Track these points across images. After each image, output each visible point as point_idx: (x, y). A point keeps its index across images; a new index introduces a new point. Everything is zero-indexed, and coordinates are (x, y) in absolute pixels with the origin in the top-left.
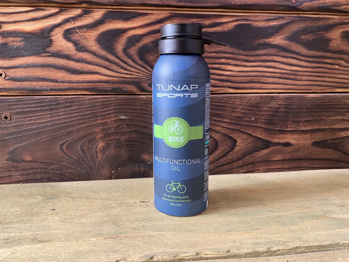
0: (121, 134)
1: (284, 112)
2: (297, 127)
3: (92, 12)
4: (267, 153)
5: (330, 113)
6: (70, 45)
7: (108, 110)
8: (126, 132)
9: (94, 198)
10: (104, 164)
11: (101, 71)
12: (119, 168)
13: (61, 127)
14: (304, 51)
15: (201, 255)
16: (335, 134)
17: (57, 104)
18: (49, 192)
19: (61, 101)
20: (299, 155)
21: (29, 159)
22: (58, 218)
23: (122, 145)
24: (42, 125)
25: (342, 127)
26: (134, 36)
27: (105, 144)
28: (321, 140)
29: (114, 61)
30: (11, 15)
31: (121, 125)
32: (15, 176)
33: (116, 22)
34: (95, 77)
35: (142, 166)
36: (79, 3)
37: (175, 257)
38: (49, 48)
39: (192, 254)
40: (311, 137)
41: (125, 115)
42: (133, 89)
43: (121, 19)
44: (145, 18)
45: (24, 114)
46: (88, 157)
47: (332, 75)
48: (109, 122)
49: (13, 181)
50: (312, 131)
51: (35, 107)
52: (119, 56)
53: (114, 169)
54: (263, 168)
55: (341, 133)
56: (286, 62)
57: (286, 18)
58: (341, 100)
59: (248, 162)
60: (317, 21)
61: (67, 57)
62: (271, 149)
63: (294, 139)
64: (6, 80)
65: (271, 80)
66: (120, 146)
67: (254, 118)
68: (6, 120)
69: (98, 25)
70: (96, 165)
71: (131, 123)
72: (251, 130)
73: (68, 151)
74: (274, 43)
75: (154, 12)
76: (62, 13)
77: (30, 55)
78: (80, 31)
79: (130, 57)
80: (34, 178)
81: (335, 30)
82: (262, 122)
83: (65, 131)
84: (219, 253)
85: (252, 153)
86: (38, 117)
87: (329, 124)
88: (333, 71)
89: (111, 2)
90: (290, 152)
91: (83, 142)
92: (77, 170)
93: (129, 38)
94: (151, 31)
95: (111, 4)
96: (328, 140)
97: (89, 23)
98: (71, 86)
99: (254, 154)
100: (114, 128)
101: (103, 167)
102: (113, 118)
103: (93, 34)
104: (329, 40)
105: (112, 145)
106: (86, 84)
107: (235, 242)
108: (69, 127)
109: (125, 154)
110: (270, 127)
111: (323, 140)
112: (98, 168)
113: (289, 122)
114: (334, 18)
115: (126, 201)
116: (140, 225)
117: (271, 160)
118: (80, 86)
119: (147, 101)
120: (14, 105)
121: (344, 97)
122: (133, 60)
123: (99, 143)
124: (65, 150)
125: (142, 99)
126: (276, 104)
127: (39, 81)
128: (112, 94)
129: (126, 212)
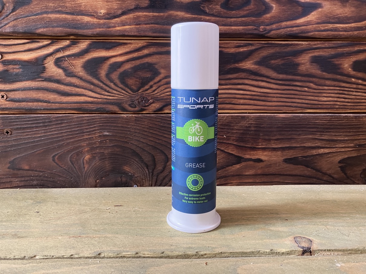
0: (104, 148)
1: (255, 131)
2: (268, 145)
3: (78, 43)
4: (238, 168)
5: (300, 132)
6: (60, 71)
7: (93, 127)
8: (109, 147)
9: (75, 204)
10: (90, 174)
11: (87, 93)
12: (103, 178)
13: (53, 141)
14: (274, 74)
15: (140, 255)
16: (306, 152)
17: (49, 122)
18: (40, 197)
19: (53, 119)
20: (270, 171)
21: (27, 167)
22: (39, 219)
23: (106, 158)
24: (37, 139)
25: (312, 145)
26: (116, 63)
27: (91, 156)
28: (293, 157)
29: (99, 84)
30: (11, 47)
31: (104, 140)
32: (14, 182)
33: (99, 51)
34: (82, 99)
35: (123, 177)
36: (67, 35)
37: (118, 254)
38: (42, 74)
39: (132, 253)
40: (282, 154)
41: (108, 132)
42: (115, 108)
43: (103, 48)
44: (125, 47)
45: (22, 130)
46: (76, 167)
47: (301, 97)
48: (94, 138)
49: (13, 186)
50: (283, 149)
51: (32, 124)
52: (103, 80)
53: (99, 179)
54: (235, 182)
55: (312, 151)
56: (256, 85)
57: (256, 45)
58: (311, 120)
59: (221, 175)
60: (286, 47)
61: (58, 82)
62: (243, 164)
63: (265, 155)
64: (7, 101)
65: (242, 101)
66: (104, 159)
67: (225, 136)
68: (8, 134)
69: (84, 54)
70: (83, 175)
71: (113, 139)
72: (223, 146)
73: (59, 162)
74: (245, 68)
75: (132, 41)
76: (53, 44)
77: (27, 80)
78: (68, 59)
79: (112, 81)
80: (31, 184)
81: (303, 55)
82: (233, 140)
83: (57, 144)
84: (154, 254)
85: (225, 168)
86: (34, 133)
87: (300, 143)
88: (303, 93)
89: (94, 35)
90: (262, 168)
91: (72, 154)
92: (67, 178)
93: (111, 65)
94: (130, 59)
95: (94, 36)
96: (300, 158)
97: (76, 52)
98: (61, 106)
99: (227, 168)
100: (98, 143)
101: (89, 176)
102: (97, 134)
103: (80, 61)
104: (298, 65)
105: (97, 157)
106: (74, 105)
107: (172, 245)
108: (59, 141)
109: (108, 166)
110: (242, 144)
111: (294, 157)
112: (84, 177)
113: (260, 140)
114: (303, 44)
115: (100, 207)
116: (102, 228)
117: (243, 174)
118: (69, 106)
119: (127, 120)
120: (14, 122)
121: (315, 118)
122: (115, 84)
123: (86, 156)
124: (56, 161)
125: (123, 118)
126: (246, 123)
127: (35, 102)
128: (97, 113)
129: (96, 217)
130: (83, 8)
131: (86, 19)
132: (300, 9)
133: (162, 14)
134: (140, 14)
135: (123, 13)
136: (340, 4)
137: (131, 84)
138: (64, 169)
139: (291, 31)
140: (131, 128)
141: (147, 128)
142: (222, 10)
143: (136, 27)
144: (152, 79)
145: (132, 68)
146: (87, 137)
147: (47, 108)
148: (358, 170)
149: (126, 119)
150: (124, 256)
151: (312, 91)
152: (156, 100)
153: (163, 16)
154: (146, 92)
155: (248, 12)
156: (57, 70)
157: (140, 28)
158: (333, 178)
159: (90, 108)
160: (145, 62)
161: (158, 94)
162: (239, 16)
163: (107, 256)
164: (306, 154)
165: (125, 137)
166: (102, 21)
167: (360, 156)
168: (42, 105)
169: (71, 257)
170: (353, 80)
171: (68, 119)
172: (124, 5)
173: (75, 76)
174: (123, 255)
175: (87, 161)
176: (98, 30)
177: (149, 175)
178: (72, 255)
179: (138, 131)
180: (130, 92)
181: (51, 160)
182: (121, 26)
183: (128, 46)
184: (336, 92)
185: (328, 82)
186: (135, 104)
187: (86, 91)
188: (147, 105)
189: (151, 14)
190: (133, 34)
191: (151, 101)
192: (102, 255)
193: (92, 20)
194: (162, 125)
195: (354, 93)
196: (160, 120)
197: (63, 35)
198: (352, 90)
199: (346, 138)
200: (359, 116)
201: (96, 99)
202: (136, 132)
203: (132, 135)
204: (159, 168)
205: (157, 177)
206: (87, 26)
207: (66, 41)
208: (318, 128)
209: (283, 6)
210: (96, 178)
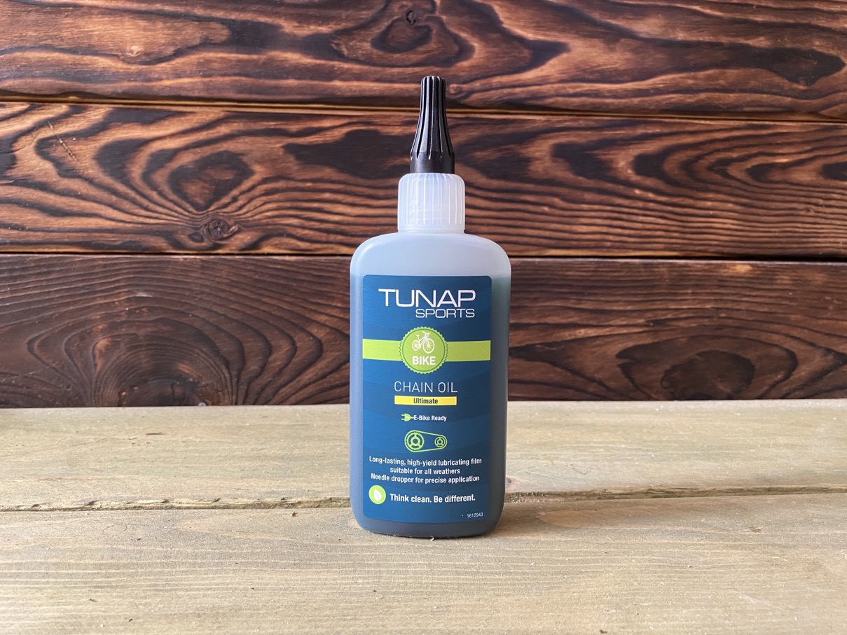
130: (94, 41)
131: (102, 62)
132: (526, 53)
133: (255, 57)
134: (211, 55)
135: (178, 53)
136: (602, 45)
137: (194, 193)
138: (53, 368)
139: (510, 94)
140: (193, 283)
141: (227, 284)
142: (375, 51)
143: (203, 82)
144: (236, 183)
145: (196, 162)
146: (102, 302)
147: (17, 240)
148: (655, 373)
149: (184, 264)
150: (139, 507)
151: (558, 212)
152: (245, 226)
153: (259, 59)
154: (225, 210)
155: (424, 56)
156: (41, 164)
157: (211, 84)
158: (607, 387)
159: (110, 243)
160: (222, 149)
161: (249, 215)
162: (408, 63)
163: (107, 507)
164: (549, 340)
165: (180, 302)
166: (134, 68)
167: (658, 343)
168: (8, 235)
169: (35, 508)
170: (637, 192)
171: (62, 265)
172: (179, 38)
173: (79, 177)
174: (138, 505)
175: (100, 351)
176: (125, 85)
177: (231, 382)
178: (35, 506)
179: (207, 290)
180: (191, 209)
181: (24, 348)
182: (173, 79)
183: (188, 118)
184: (605, 214)
185: (588, 196)
186: (202, 234)
187: (102, 207)
188: (225, 236)
189: (233, 56)
190: (197, 94)
191: (234, 228)
192: (97, 505)
193: (113, 64)
194: (257, 277)
195: (641, 218)
196: (252, 267)
197: (54, 92)
198: (636, 211)
199: (629, 308)
200: (651, 264)
201: (121, 224)
202: (203, 293)
203: (195, 298)
204: (253, 366)
205: (248, 387)
206: (101, 76)
207: (61, 106)
208: (570, 286)
209: (494, 47)
210: (121, 387)
